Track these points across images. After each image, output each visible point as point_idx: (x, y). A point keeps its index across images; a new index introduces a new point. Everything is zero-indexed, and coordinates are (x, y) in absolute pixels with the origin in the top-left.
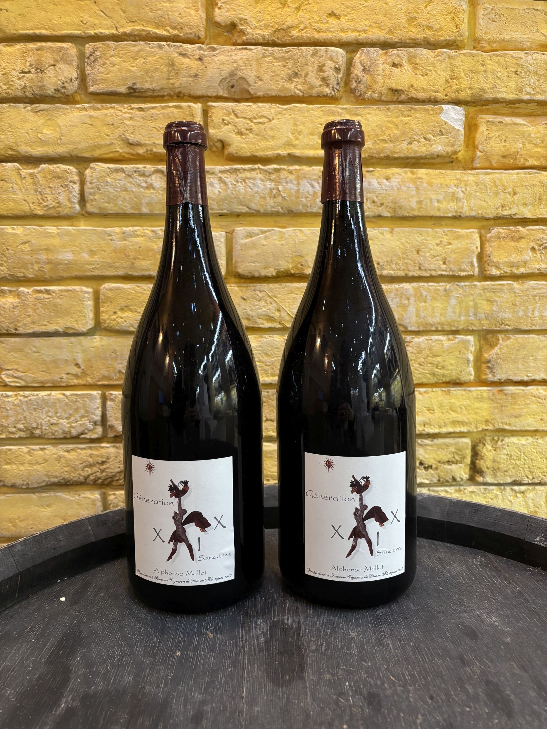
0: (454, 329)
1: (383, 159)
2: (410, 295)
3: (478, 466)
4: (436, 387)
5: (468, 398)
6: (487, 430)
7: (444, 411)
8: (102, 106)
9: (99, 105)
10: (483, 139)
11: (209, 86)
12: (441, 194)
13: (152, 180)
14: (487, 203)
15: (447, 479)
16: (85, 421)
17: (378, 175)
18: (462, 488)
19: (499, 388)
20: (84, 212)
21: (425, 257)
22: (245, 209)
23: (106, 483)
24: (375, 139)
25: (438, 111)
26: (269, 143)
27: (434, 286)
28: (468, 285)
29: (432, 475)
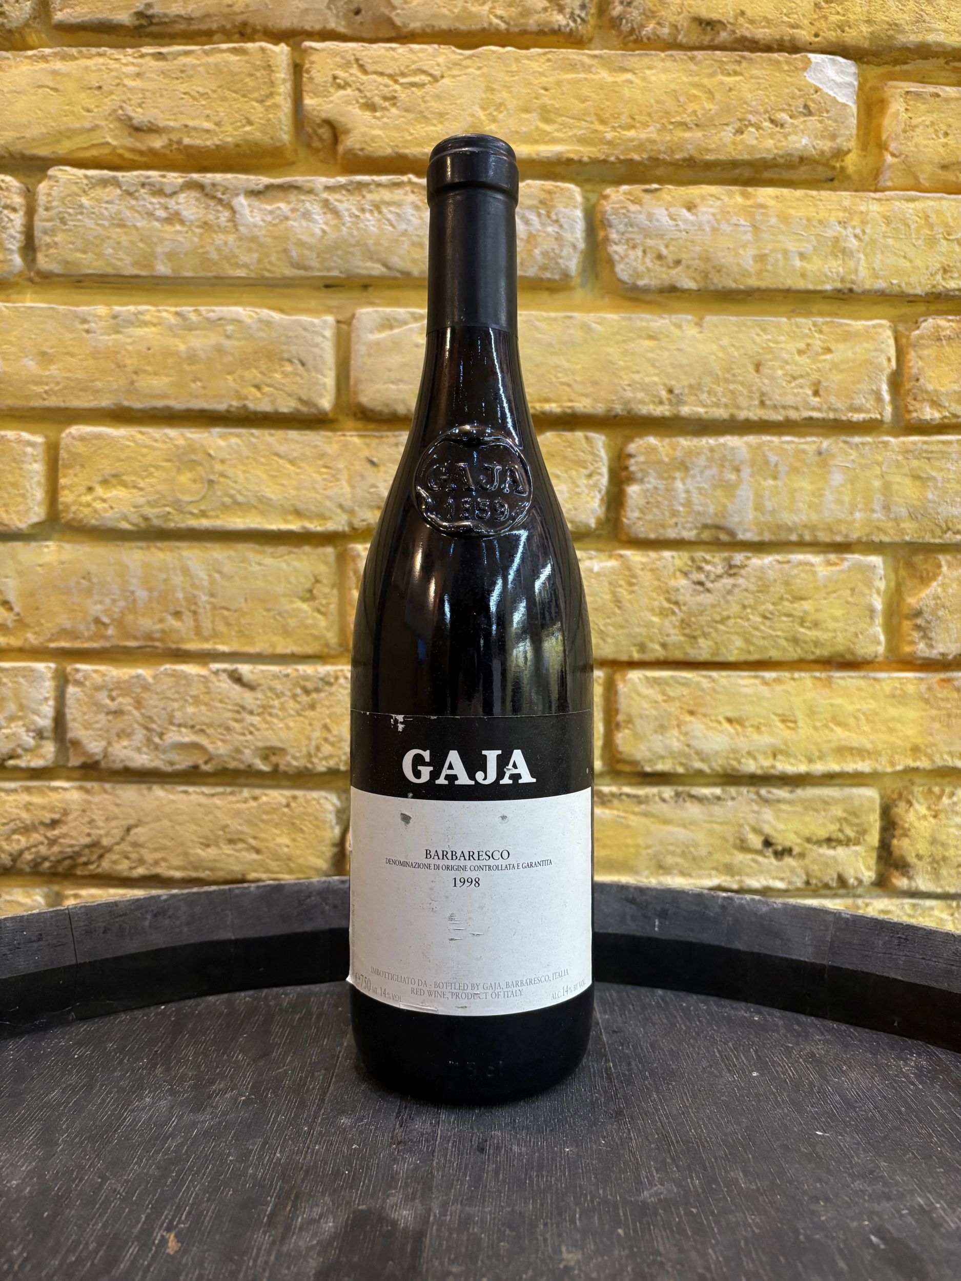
0: (839, 539)
1: (681, 166)
2: (742, 462)
3: (896, 852)
4: (801, 670)
5: (873, 697)
6: (916, 770)
7: (818, 724)
8: (80, 52)
9: (74, 51)
10: (899, 129)
11: (307, 10)
12: (809, 241)
13: (178, 204)
14: (911, 261)
15: (827, 879)
16: (17, 728)
17: (668, 198)
18: (860, 902)
19: (942, 675)
20: (32, 274)
21: (773, 379)
22: (377, 269)
23: (60, 869)
24: (664, 121)
25: (800, 65)
26: (433, 128)
27: (792, 442)
28: (869, 443)
29: (792, 870)
